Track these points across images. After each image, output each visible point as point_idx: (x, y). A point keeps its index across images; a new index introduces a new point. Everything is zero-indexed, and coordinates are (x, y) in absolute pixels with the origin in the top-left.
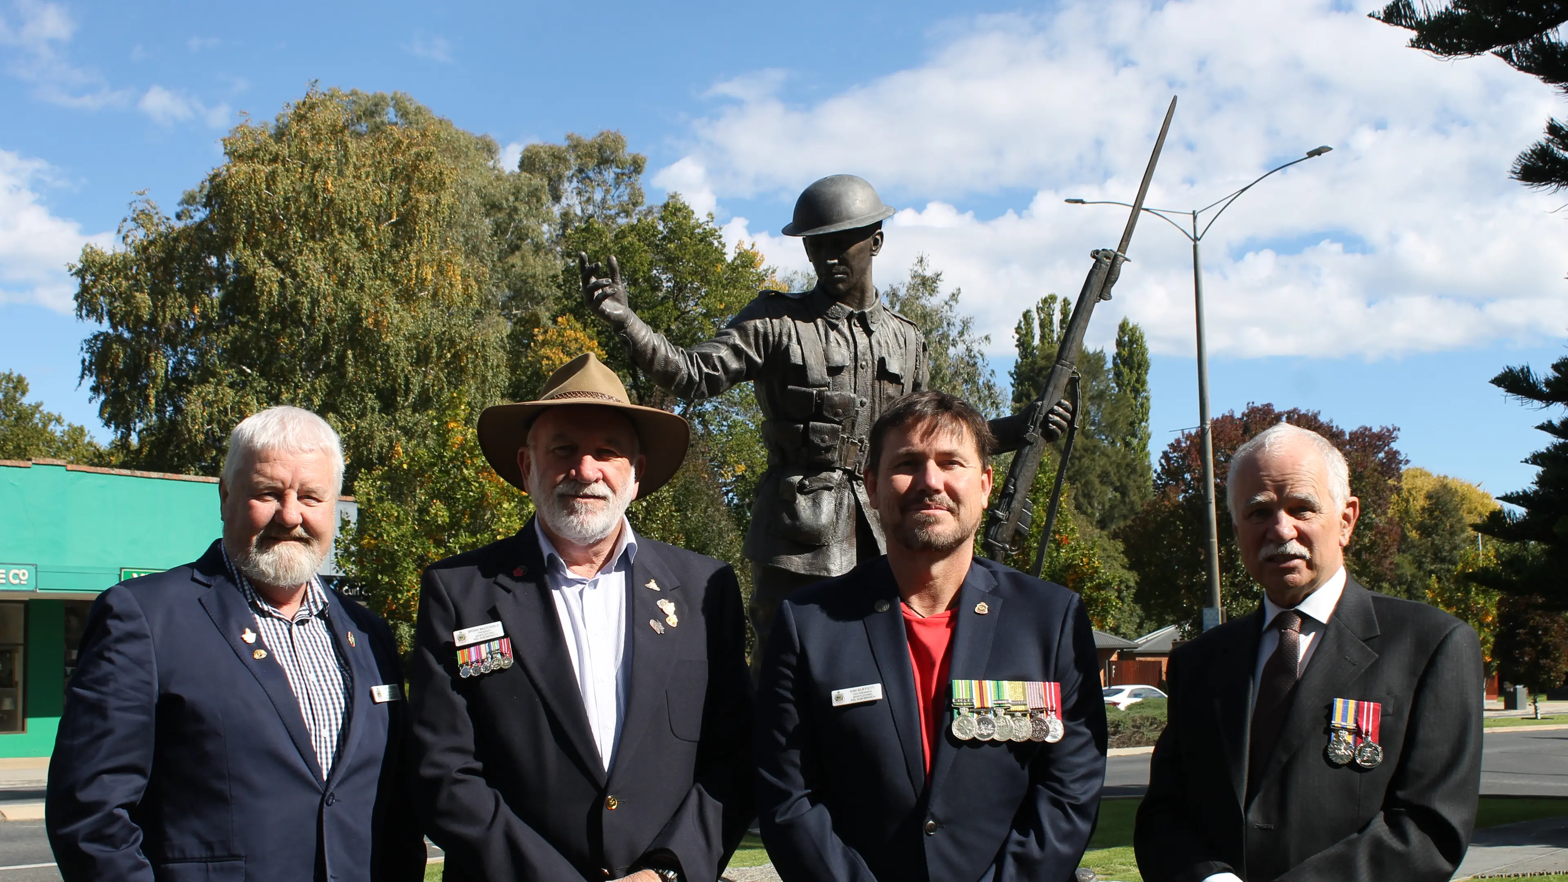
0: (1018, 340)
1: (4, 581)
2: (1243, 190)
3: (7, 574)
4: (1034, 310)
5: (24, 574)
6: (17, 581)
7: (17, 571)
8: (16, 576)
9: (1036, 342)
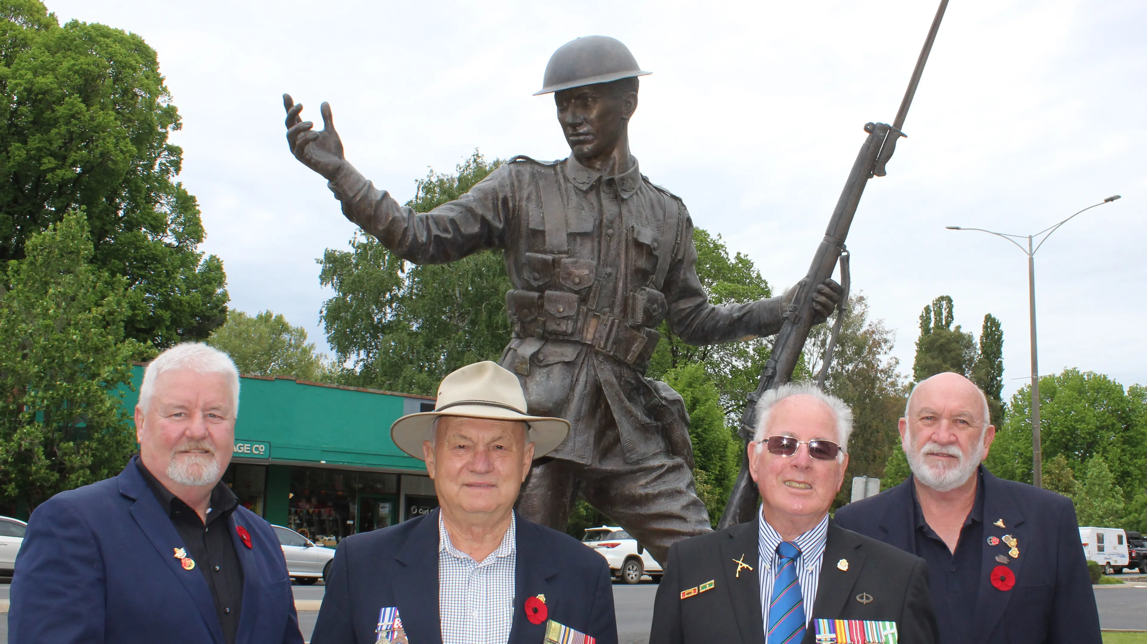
0: (921, 324)
1: (249, 452)
2: (1062, 223)
3: (251, 447)
4: (931, 305)
5: (262, 448)
6: (257, 452)
7: (257, 446)
8: (257, 449)
9: (932, 325)
